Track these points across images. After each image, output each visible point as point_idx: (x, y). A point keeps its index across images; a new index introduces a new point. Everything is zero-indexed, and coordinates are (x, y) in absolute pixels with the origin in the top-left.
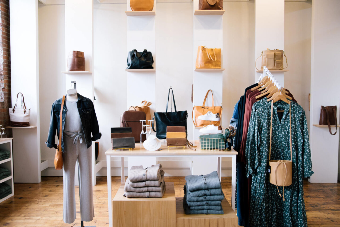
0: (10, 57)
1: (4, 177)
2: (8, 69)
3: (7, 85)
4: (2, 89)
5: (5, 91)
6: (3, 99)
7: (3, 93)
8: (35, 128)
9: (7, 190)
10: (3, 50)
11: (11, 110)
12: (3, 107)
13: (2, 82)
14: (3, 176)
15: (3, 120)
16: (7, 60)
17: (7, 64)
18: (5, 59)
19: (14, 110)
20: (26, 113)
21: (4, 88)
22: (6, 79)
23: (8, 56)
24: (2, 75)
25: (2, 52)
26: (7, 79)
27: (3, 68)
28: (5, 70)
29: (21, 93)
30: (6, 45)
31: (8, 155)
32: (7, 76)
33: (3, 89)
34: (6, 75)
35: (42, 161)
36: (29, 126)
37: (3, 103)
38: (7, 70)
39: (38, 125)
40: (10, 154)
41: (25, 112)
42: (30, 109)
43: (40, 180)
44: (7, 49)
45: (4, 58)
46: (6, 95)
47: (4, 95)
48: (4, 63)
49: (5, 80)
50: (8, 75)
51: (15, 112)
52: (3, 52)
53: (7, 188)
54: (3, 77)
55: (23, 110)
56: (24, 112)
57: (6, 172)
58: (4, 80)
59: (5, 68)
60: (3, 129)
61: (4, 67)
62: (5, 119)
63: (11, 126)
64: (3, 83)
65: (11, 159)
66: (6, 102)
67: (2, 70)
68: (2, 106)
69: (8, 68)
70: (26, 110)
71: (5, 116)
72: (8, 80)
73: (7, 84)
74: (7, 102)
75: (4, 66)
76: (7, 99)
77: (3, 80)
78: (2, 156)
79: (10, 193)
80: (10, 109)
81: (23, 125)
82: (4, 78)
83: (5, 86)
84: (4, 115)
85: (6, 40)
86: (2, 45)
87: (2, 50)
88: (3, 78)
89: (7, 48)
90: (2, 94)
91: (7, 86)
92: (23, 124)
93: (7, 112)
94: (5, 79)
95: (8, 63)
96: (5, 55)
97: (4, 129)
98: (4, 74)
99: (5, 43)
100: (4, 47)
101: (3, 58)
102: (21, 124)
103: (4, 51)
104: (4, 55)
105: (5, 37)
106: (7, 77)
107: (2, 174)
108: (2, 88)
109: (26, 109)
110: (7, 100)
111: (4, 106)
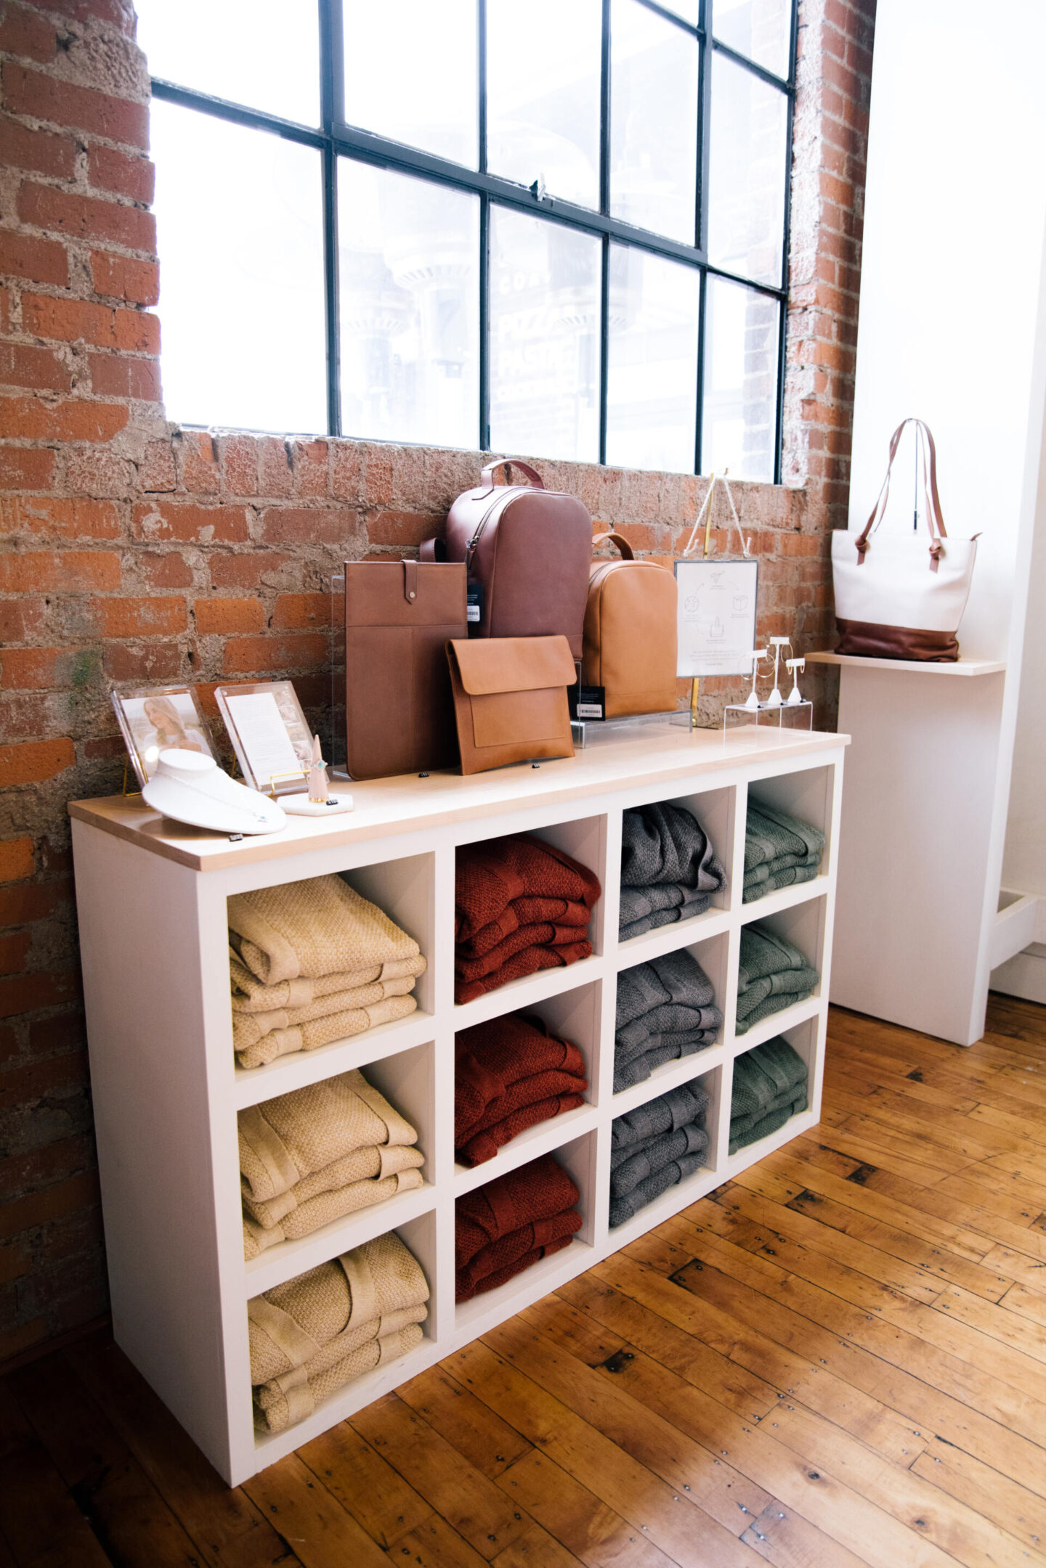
0: (858, 190)
1: (773, 1003)
2: (842, 269)
3: (832, 380)
4: (799, 405)
5: (816, 416)
6: (804, 468)
7: (805, 432)
8: (996, 678)
9: (784, 1093)
10: (824, 131)
11: (843, 541)
12: (799, 520)
13: (803, 360)
14: (770, 996)
15: (793, 608)
16: (843, 207)
17: (840, 233)
18: (832, 202)
19: (862, 545)
20: (941, 563)
21: (814, 401)
22: (829, 336)
23: (849, 181)
24: (805, 309)
25: (818, 144)
26: (834, 341)
27: (818, 260)
28: (823, 277)
29: (918, 422)
30: (840, 98)
31: (810, 859)
32: (837, 316)
33: (808, 402)
34: (828, 312)
35: (1005, 901)
36: (954, 659)
37: (800, 495)
38: (837, 280)
39: (1010, 660)
40: (822, 851)
41: (937, 554)
42: (973, 539)
43: (973, 1028)
44: (845, 129)
45: (823, 191)
46: (821, 448)
47: (811, 445)
48: (824, 225)
49: (820, 345)
50: (838, 309)
51: (868, 555)
52: (825, 149)
53: (782, 1081)
54: (811, 324)
55: (929, 543)
56: (929, 558)
57: (789, 975)
58: (814, 340)
59: (828, 262)
60: (795, 663)
61: (823, 255)
62: (804, 604)
63: (837, 652)
64: (806, 366)
65: (823, 885)
66: (816, 493)
67: (810, 275)
68: (794, 516)
69: (845, 264)
70: (944, 541)
71: (804, 585)
72: (839, 343)
73: (829, 371)
74: (821, 494)
75: (822, 247)
76: (823, 473)
77: (813, 345)
78: (776, 866)
79: (797, 1106)
80: (837, 535)
81: (917, 651)
82: (820, 329)
83: (820, 386)
84: (803, 577)
85: (844, 62)
86: (823, 95)
87: (818, 133)
88: (810, 332)
89: (847, 125)
90: (796, 439)
91: (829, 388)
92: (914, 646)
93: (818, 558)
94: (819, 338)
95: (846, 231)
96: (834, 168)
97: (798, 668)
98: (817, 302)
99: (840, 85)
100: (828, 114)
101: (817, 189)
102: (907, 640)
103: (828, 142)
104: (827, 170)
105: (844, 38)
106: (834, 328)
107: (766, 984)
108: (803, 401)
109: (943, 534)
110: (822, 480)
111: (804, 518)
